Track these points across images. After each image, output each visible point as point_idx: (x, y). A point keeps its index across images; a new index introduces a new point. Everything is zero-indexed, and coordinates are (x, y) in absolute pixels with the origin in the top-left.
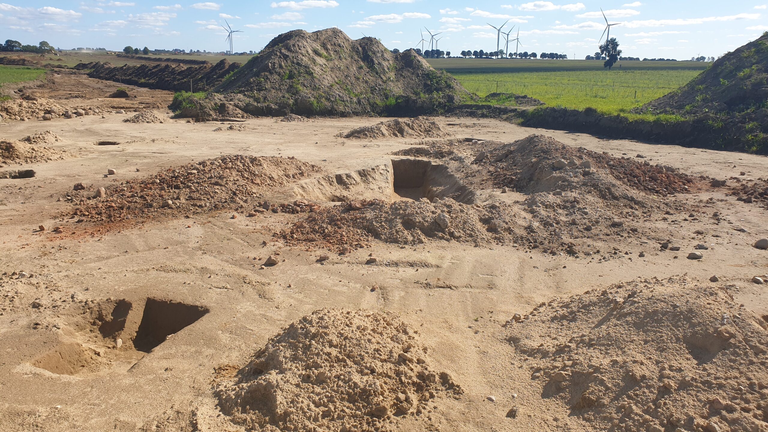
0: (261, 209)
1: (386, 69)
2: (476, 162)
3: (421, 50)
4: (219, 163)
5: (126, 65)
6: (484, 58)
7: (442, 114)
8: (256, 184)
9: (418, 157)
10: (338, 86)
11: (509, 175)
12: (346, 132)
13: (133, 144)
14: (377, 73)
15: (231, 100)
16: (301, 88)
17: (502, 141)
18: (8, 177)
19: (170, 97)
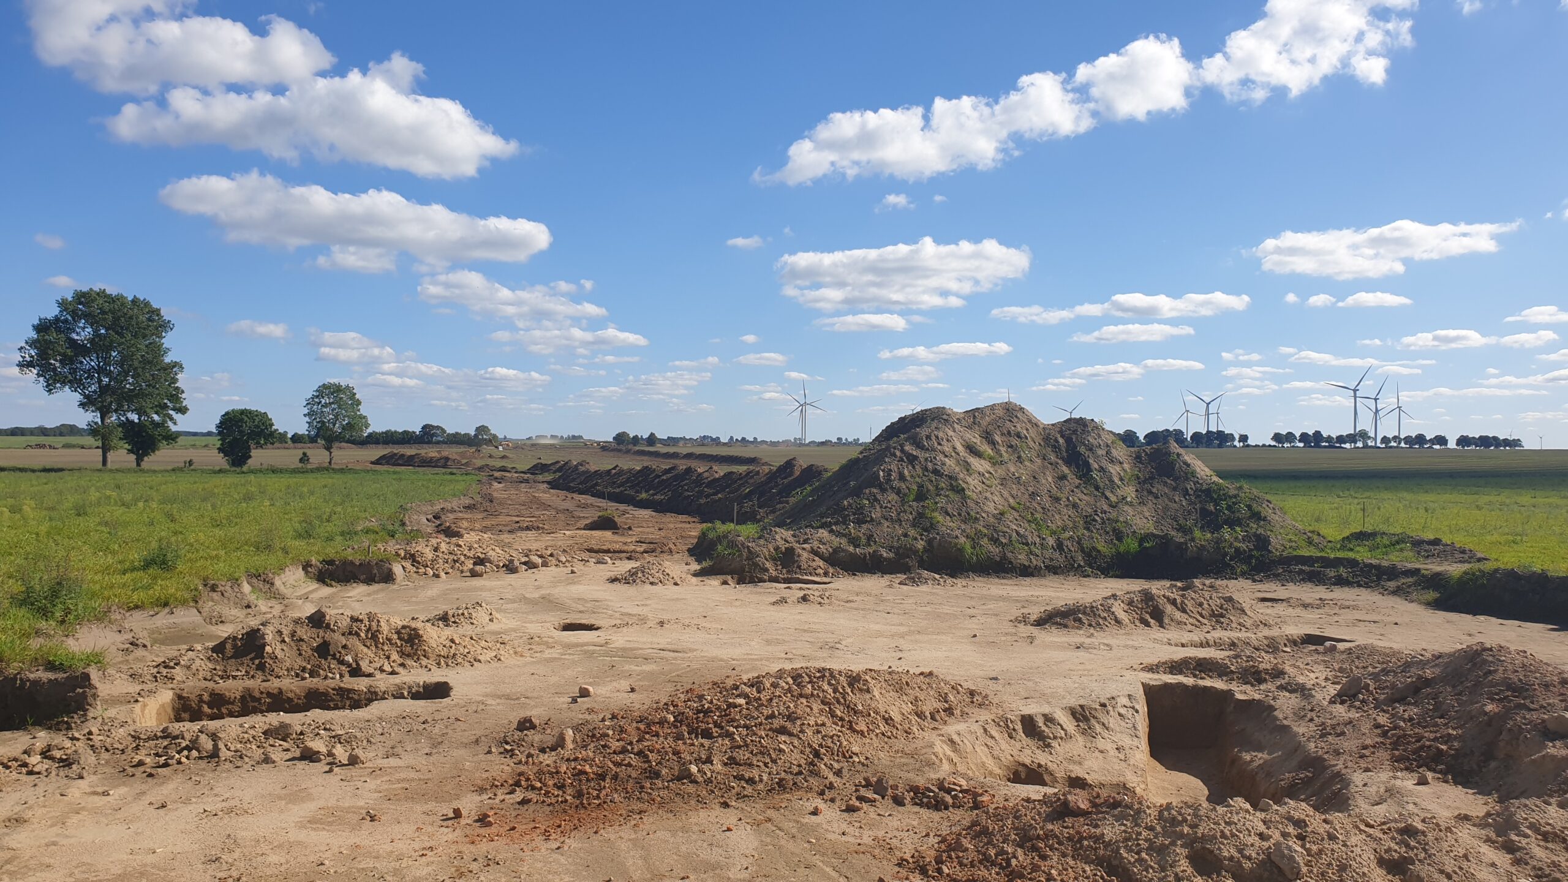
0: (870, 795)
1: (1116, 480)
2: (1341, 698)
3: (1184, 431)
4: (787, 683)
5: (617, 466)
6: (1325, 447)
7: (1244, 575)
8: (858, 732)
9: (1202, 678)
10: (1016, 514)
11: (1429, 740)
12: (1035, 612)
13: (625, 629)
14: (1097, 488)
15: (806, 541)
16: (940, 518)
17: (1396, 646)
18: (406, 694)
19: (693, 529)
